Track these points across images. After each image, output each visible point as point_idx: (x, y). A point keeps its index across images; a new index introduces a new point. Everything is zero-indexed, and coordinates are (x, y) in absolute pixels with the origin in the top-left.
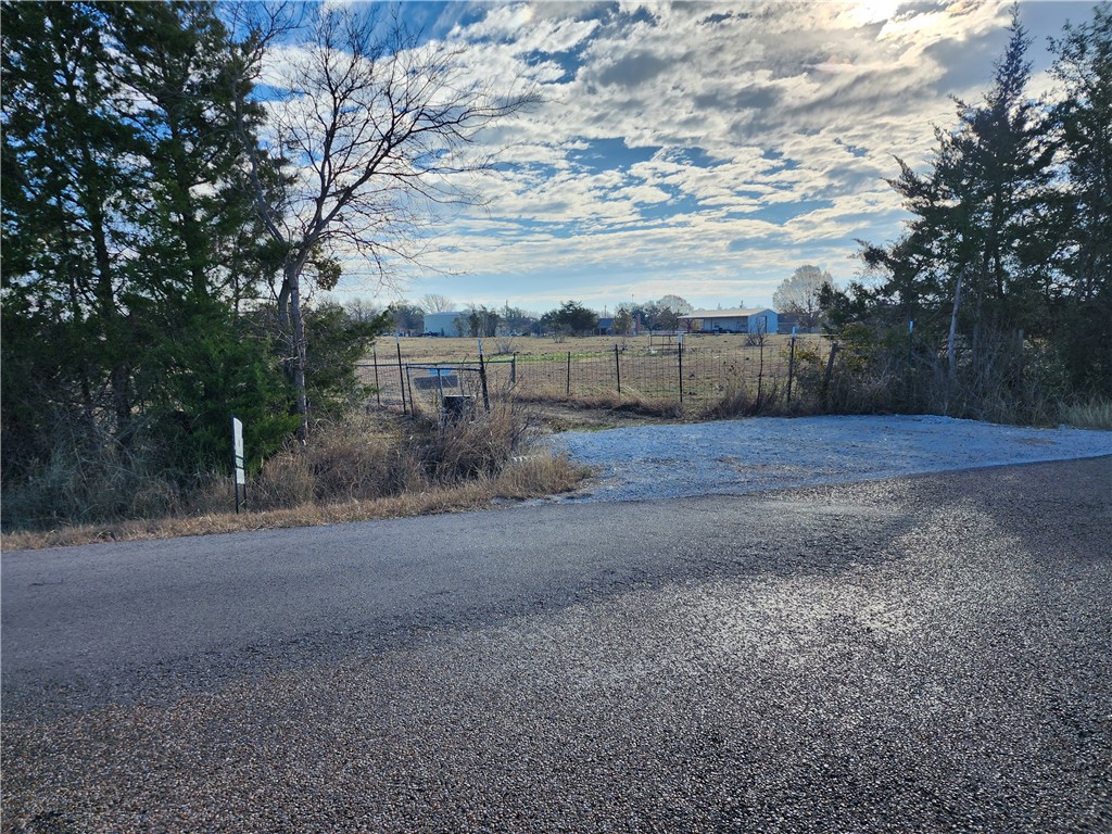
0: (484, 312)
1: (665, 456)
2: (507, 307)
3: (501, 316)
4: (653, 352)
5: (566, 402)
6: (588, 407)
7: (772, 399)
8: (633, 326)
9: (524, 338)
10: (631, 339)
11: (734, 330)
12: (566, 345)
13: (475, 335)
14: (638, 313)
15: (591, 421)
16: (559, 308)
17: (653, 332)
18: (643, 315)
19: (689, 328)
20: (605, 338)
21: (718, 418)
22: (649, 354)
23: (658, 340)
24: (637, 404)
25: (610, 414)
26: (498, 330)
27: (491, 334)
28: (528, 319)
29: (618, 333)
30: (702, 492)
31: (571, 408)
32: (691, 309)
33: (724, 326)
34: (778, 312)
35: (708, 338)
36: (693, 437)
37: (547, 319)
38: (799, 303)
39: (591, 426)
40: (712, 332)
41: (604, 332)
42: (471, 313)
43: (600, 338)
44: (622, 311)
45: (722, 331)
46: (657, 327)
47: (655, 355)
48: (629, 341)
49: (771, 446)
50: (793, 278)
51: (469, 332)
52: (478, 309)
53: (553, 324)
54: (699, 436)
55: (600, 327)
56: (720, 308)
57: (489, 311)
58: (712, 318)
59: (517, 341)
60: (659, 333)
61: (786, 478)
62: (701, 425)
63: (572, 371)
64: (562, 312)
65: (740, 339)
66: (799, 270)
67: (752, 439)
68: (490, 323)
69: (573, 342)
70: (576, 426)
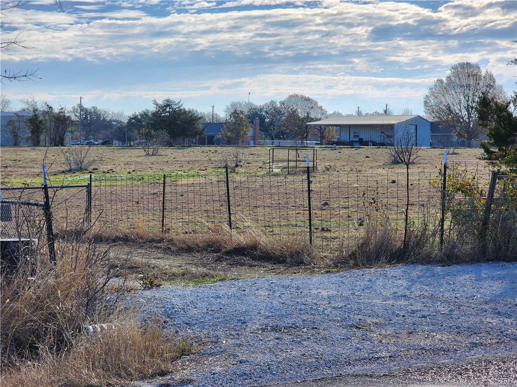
0: (49, 112)
1: (289, 321)
2: (80, 106)
3: (73, 118)
4: (276, 171)
5: (160, 241)
6: (188, 249)
7: (421, 242)
8: (250, 133)
9: (104, 148)
10: (247, 151)
11: (377, 140)
12: (160, 159)
13: (36, 143)
14: (255, 116)
15: (194, 269)
16: (152, 108)
17: (276, 141)
18: (262, 119)
19: (322, 137)
20: (213, 149)
21: (356, 266)
22: (270, 174)
23: (282, 154)
24: (254, 247)
25: (219, 259)
26: (68, 137)
27: (59, 141)
28: (111, 121)
29: (229, 142)
30: (333, 372)
31: (167, 250)
32: (323, 112)
33: (365, 136)
34: (431, 120)
35: (346, 151)
36: (324, 293)
37: (136, 122)
38: (456, 109)
39: (194, 278)
40: (351, 144)
41: (211, 141)
42: (31, 114)
43: (206, 148)
44: (235, 114)
45: (363, 143)
46: (281, 135)
47: (277, 175)
48: (245, 154)
49: (418, 306)
50: (449, 77)
51: (28, 139)
52: (41, 107)
53: (143, 131)
54: (331, 293)
55: (206, 133)
56: (359, 113)
57: (56, 110)
58: (350, 126)
59: (94, 153)
60: (283, 142)
61: (436, 351)
62: (334, 278)
63: (168, 197)
64: (155, 114)
65: (385, 154)
66: (455, 68)
67: (396, 297)
68: (57, 128)
69: (169, 153)
70: (173, 277)
